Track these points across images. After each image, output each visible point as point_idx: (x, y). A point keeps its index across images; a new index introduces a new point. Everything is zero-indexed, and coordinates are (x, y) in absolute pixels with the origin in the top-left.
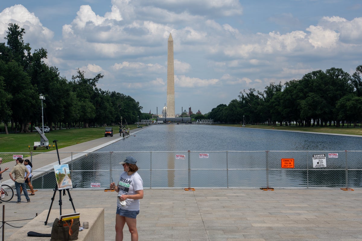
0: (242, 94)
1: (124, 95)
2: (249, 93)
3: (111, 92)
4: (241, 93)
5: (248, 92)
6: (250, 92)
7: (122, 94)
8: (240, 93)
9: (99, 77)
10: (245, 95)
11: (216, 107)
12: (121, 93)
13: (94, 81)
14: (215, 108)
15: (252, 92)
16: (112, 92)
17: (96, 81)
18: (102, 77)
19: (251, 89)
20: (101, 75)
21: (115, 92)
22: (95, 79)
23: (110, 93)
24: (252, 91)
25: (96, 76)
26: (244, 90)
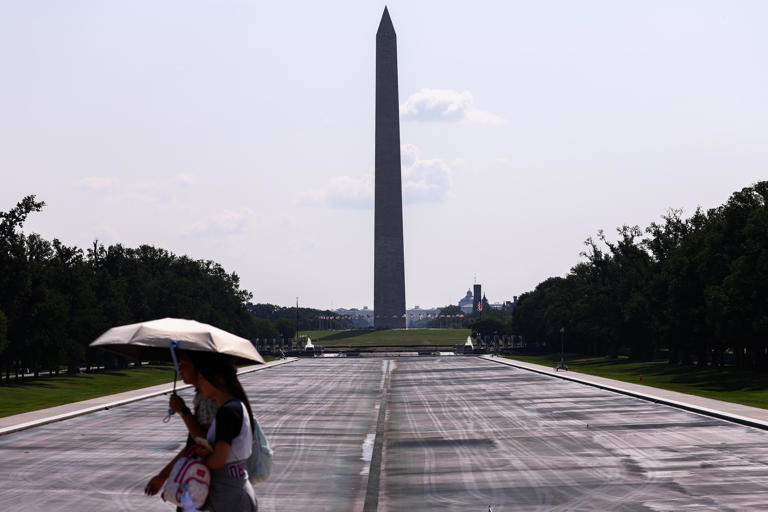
0: (594, 247)
1: (169, 255)
2: (616, 245)
3: (106, 248)
4: (589, 242)
5: (616, 239)
6: (622, 239)
7: (161, 251)
8: (587, 244)
9: (28, 209)
10: (605, 251)
11: (533, 289)
12: (157, 248)
13: (11, 222)
14: (528, 291)
15: (628, 241)
16: (111, 248)
17: (18, 220)
18: (39, 206)
19: (625, 229)
20: (37, 200)
21: (119, 247)
22: (13, 213)
23: (102, 249)
24: (629, 233)
25: (19, 205)
26: (601, 232)
